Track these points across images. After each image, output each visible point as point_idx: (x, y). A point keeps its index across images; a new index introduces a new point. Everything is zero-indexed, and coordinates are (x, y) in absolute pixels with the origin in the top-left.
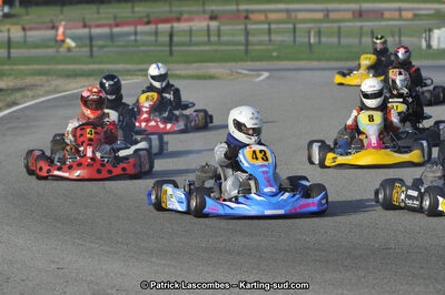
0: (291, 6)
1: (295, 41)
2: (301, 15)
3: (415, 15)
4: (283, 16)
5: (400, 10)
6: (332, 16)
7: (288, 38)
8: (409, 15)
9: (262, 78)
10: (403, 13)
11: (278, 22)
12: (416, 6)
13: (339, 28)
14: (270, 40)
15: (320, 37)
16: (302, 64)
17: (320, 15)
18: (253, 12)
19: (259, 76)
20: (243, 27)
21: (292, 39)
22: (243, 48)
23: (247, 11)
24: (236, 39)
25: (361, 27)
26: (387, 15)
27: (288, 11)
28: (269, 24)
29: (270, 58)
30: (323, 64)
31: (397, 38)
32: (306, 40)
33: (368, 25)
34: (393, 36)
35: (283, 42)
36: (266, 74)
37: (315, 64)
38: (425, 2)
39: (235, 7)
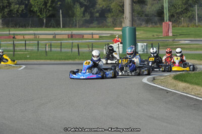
0: (36, 32)
1: (38, 50)
2: (41, 37)
3: (100, 37)
4: (32, 37)
5: (92, 34)
6: (57, 37)
7: (35, 48)
8: (97, 37)
9: (22, 68)
10: (94, 36)
11: (30, 40)
12: (101, 32)
13: (61, 43)
14: (26, 49)
15: (51, 48)
16: (42, 61)
17: (51, 37)
18: (17, 35)
19: (20, 67)
20: (12, 42)
21: (37, 49)
22: (12, 53)
23: (14, 34)
24: (9, 48)
25: (72, 43)
26: (85, 36)
27: (35, 34)
28: (25, 41)
29: (26, 58)
30: (53, 62)
31: (91, 49)
32: (45, 49)
33: (76, 42)
34: (89, 48)
35: (32, 50)
36: (24, 66)
37: (48, 61)
38: (105, 30)
39: (8, 32)
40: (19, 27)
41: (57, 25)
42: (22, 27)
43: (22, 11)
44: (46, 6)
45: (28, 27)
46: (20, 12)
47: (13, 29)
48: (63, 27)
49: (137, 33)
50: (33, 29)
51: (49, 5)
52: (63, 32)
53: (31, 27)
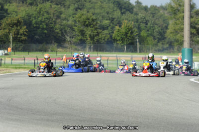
38: (171, 55)
39: (97, 55)
40: (106, 51)
41: (135, 51)
42: (108, 51)
43: (108, 39)
44: (127, 36)
45: (112, 51)
46: (106, 40)
47: (100, 52)
48: (139, 52)
49: (193, 57)
50: (116, 53)
51: (129, 35)
52: (139, 56)
53: (115, 51)
